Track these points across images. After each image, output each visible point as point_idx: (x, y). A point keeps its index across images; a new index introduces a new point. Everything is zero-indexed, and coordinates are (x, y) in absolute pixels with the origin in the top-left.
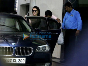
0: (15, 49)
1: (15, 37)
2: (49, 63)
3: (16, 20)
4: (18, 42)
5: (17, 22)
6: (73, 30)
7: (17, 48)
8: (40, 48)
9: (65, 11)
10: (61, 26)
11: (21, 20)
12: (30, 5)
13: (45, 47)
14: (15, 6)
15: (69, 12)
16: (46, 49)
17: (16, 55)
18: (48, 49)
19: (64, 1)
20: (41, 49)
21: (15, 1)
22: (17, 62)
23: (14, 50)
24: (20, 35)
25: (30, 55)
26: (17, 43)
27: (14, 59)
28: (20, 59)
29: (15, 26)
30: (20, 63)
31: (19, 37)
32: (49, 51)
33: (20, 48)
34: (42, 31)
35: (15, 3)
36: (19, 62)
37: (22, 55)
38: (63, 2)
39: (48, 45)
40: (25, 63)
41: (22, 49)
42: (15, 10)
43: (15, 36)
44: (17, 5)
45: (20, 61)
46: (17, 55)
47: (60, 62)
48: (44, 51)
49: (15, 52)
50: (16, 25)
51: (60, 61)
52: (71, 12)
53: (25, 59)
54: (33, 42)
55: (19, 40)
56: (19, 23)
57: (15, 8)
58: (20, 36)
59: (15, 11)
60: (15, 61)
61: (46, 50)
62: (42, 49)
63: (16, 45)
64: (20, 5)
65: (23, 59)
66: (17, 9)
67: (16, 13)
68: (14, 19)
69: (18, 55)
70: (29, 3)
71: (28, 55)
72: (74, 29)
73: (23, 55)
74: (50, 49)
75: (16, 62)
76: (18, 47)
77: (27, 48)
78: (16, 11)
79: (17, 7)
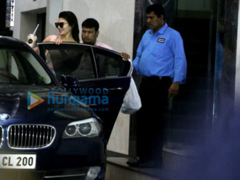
0: (8, 130)
1: (8, 97)
2: (99, 169)
3: (10, 54)
4: (15, 112)
5: (13, 58)
6: (161, 78)
7: (13, 127)
8: (73, 126)
9: (140, 28)
10: (132, 68)
11: (24, 53)
12: (47, 12)
13: (88, 125)
14: (7, 15)
15: (155, 31)
16: (90, 130)
17: (9, 146)
18: (95, 130)
19: (139, 2)
20: (77, 129)
21: (8, 2)
22: (12, 165)
23: (5, 132)
24: (21, 94)
25: (48, 145)
26: (13, 115)
27: (6, 158)
28: (22, 156)
29: (8, 68)
30: (22, 167)
31: (18, 99)
32: (97, 134)
33: (21, 126)
34: (80, 81)
35: (8, 8)
36: (18, 165)
37: (27, 146)
38: (136, 4)
39: (96, 121)
40: (33, 166)
41: (27, 130)
42: (7, 26)
43: (9, 95)
44: (13, 12)
45: (21, 163)
46: (12, 145)
47: (126, 165)
48: (85, 135)
49: (7, 138)
50: (11, 67)
51: (128, 163)
52: (161, 31)
53: (34, 156)
54: (55, 112)
55: (18, 105)
56: (18, 61)
57: (7, 21)
58: (20, 97)
59: (9, 28)
60: (6, 161)
61: (91, 132)
62: (80, 130)
63: (10, 120)
64: (20, 14)
65: (28, 156)
66: (12, 24)
67: (10, 33)
68: (4, 51)
69: (16, 146)
70: (45, 9)
71: (43, 147)
72: (163, 77)
73: (30, 146)
74: (100, 129)
75: (10, 165)
76: (15, 125)
77: (39, 127)
78: (11, 29)
79: (13, 17)
